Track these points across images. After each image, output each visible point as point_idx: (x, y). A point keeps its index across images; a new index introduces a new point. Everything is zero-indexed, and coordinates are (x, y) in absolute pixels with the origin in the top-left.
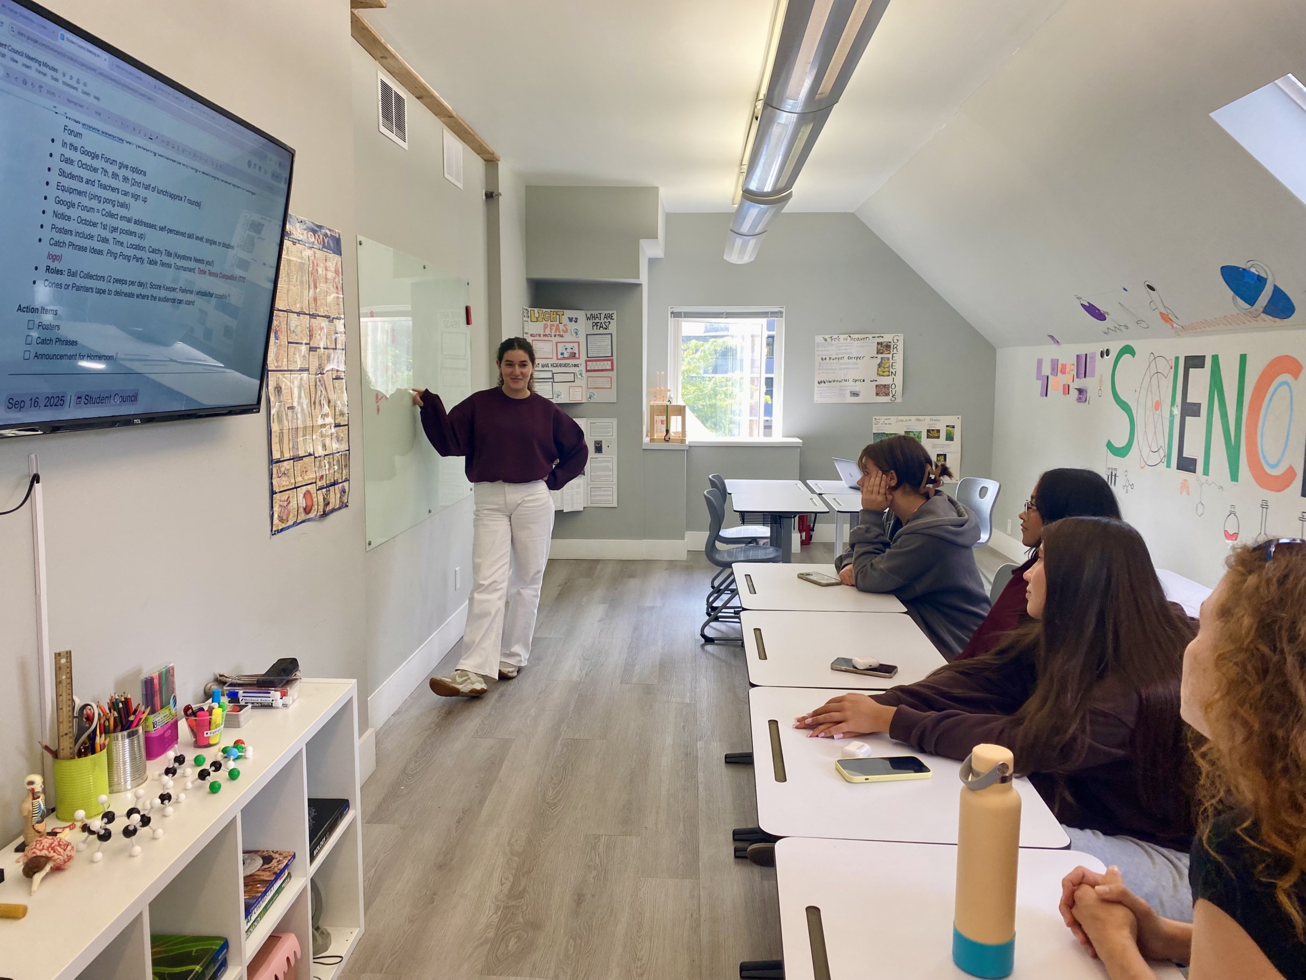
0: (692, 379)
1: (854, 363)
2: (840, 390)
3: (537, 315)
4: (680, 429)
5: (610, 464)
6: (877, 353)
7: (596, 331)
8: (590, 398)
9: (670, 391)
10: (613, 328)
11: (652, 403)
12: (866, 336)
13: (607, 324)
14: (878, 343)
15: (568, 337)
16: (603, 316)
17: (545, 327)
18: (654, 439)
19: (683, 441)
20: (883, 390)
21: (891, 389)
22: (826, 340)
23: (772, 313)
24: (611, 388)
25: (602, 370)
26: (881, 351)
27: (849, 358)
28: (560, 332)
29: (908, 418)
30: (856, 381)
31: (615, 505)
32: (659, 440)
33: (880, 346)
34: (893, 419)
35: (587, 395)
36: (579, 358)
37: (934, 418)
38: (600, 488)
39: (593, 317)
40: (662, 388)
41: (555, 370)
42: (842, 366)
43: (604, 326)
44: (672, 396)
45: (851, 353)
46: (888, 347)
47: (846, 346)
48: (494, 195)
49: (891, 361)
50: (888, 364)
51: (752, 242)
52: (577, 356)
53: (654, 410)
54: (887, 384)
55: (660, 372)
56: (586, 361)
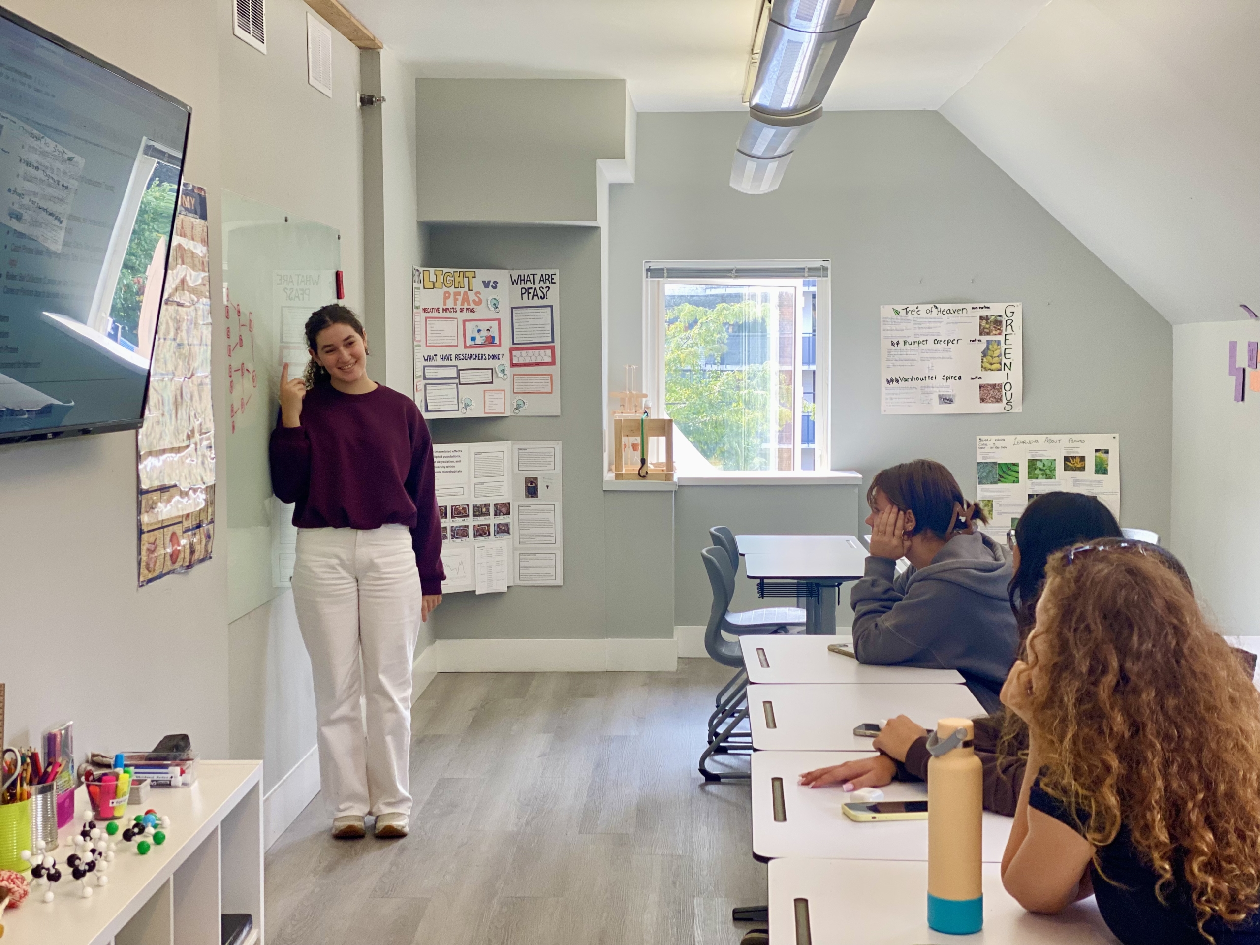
0: (683, 376)
1: (944, 350)
2: (924, 393)
3: (433, 278)
4: (663, 459)
5: (550, 516)
6: (981, 334)
7: (526, 302)
8: (517, 409)
9: (646, 396)
10: (554, 296)
11: (618, 416)
12: (960, 306)
13: (545, 291)
14: (981, 318)
15: (482, 312)
16: (537, 278)
17: (447, 296)
18: (622, 474)
19: (669, 477)
20: (991, 392)
21: (1004, 391)
22: (898, 313)
23: (810, 269)
24: (551, 393)
25: (538, 364)
26: (986, 330)
27: (936, 341)
28: (468, 304)
29: (1033, 437)
30: (947, 378)
31: (559, 582)
32: (629, 476)
33: (984, 322)
34: (1011, 439)
35: (512, 404)
36: (500, 345)
37: (1074, 437)
38: (535, 554)
39: (521, 279)
40: (634, 392)
41: (462, 364)
42: (925, 355)
43: (540, 294)
44: (650, 405)
45: (938, 334)
46: (998, 323)
47: (929, 322)
48: (374, 99)
49: (1003, 346)
50: (998, 351)
51: (772, 165)
52: (497, 341)
53: (621, 429)
54: (997, 383)
55: (630, 366)
56: (511, 350)
